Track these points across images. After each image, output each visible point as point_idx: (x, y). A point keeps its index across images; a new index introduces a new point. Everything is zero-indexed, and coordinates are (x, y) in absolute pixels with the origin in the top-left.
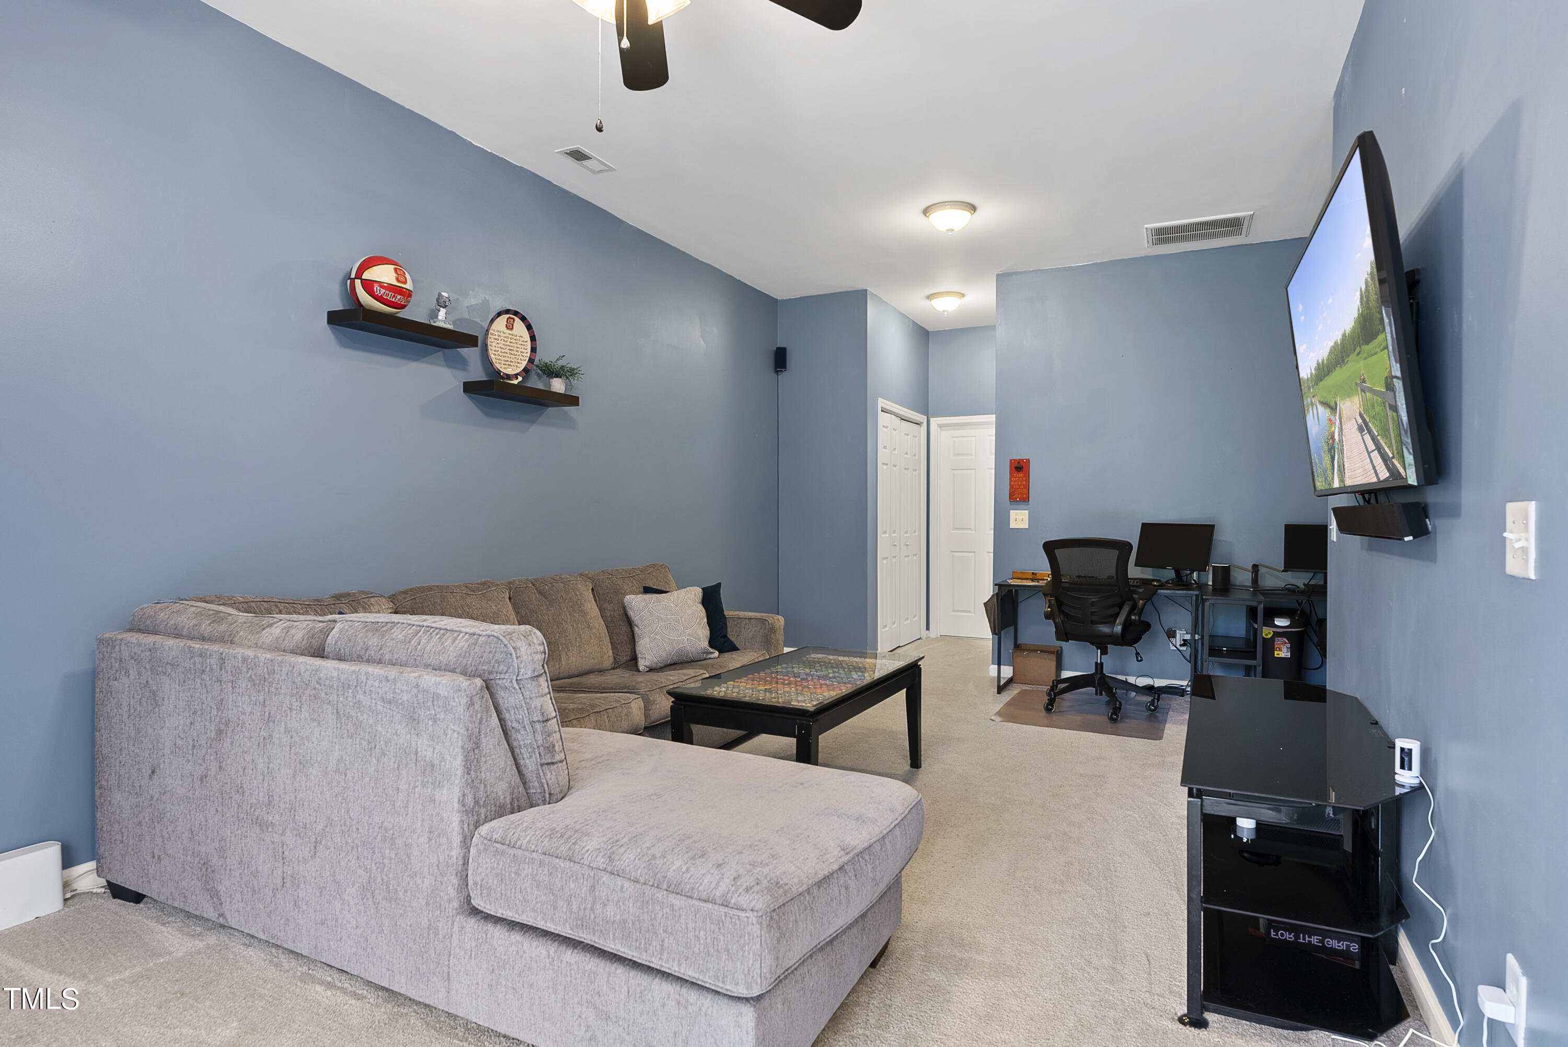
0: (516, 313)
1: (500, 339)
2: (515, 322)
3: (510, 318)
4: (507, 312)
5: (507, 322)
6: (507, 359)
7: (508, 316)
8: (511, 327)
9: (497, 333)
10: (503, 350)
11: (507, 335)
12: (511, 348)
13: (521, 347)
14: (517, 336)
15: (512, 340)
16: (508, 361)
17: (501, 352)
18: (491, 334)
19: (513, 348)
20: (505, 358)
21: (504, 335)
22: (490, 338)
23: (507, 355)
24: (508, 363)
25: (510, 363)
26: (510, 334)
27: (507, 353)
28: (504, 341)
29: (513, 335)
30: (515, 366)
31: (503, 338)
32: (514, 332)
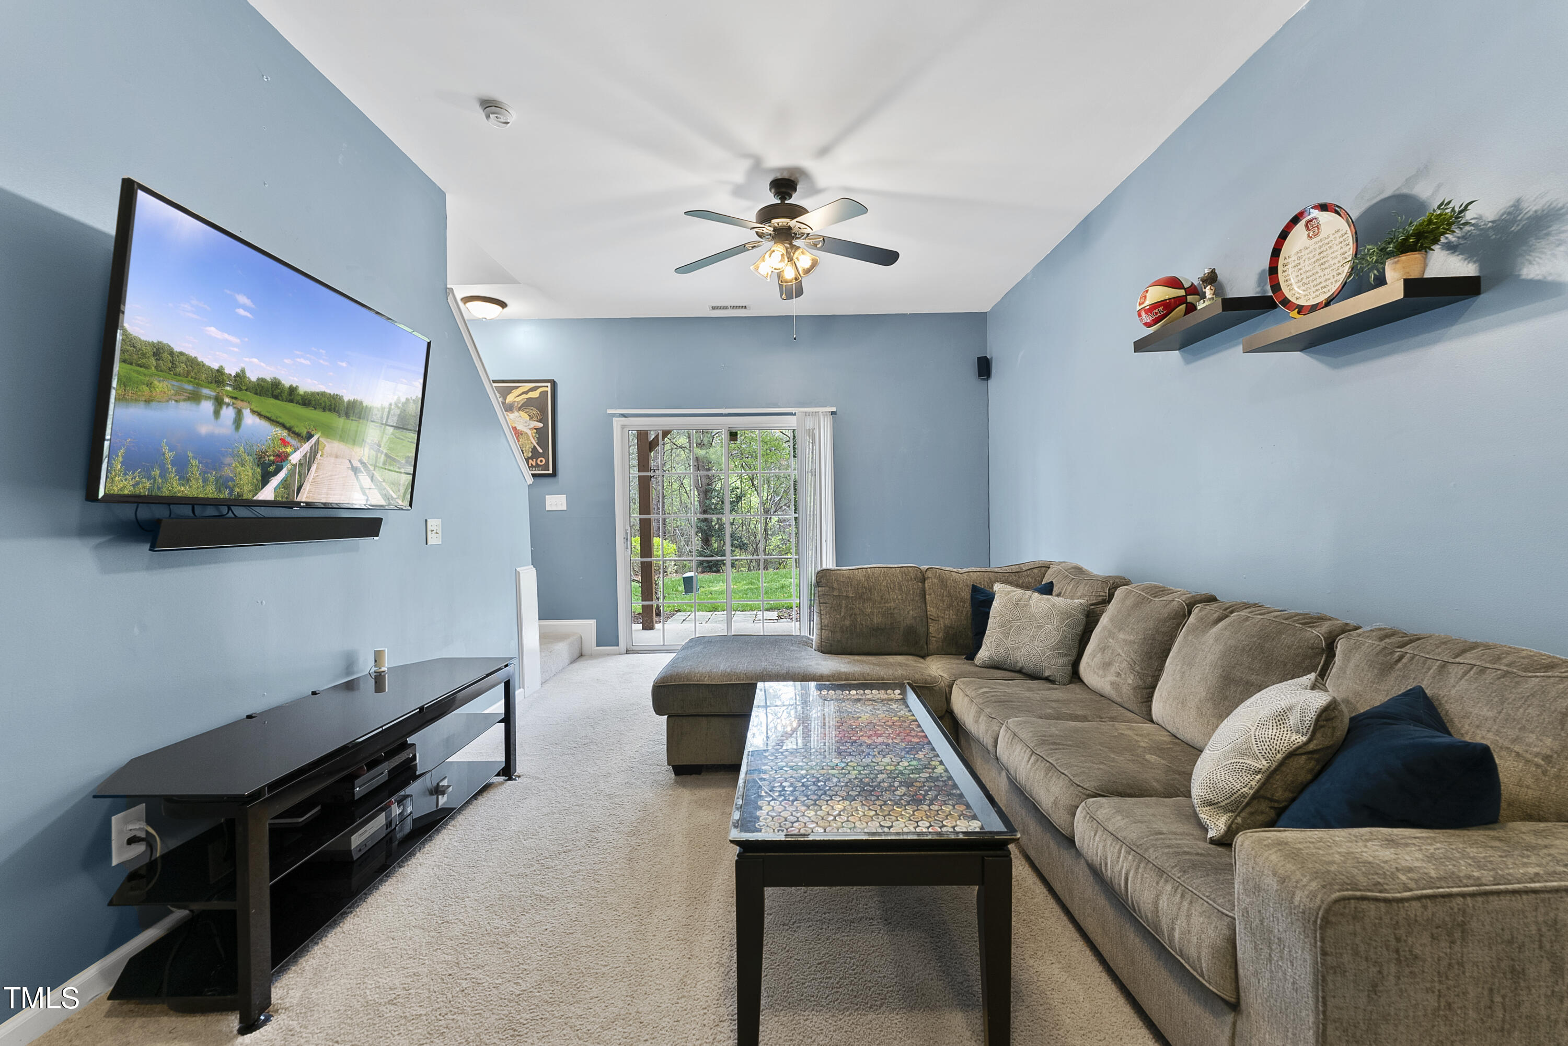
1: (1301, 261)
2: (1321, 219)
3: (1308, 222)
4: (1296, 219)
5: (1308, 228)
6: (1317, 280)
8: (1315, 231)
9: (1294, 258)
10: (1310, 273)
11: (1312, 248)
12: (1322, 261)
13: (1339, 247)
14: (1328, 237)
15: (1322, 250)
16: (1321, 283)
17: (1308, 278)
18: (1284, 265)
19: (1324, 260)
20: (1315, 283)
21: (1308, 251)
22: (1284, 271)
23: (1317, 276)
24: (1319, 287)
25: (1324, 284)
26: (1316, 243)
27: (1317, 273)
28: (1309, 259)
29: (1321, 240)
30: (1332, 283)
31: (1307, 256)
32: (1322, 235)
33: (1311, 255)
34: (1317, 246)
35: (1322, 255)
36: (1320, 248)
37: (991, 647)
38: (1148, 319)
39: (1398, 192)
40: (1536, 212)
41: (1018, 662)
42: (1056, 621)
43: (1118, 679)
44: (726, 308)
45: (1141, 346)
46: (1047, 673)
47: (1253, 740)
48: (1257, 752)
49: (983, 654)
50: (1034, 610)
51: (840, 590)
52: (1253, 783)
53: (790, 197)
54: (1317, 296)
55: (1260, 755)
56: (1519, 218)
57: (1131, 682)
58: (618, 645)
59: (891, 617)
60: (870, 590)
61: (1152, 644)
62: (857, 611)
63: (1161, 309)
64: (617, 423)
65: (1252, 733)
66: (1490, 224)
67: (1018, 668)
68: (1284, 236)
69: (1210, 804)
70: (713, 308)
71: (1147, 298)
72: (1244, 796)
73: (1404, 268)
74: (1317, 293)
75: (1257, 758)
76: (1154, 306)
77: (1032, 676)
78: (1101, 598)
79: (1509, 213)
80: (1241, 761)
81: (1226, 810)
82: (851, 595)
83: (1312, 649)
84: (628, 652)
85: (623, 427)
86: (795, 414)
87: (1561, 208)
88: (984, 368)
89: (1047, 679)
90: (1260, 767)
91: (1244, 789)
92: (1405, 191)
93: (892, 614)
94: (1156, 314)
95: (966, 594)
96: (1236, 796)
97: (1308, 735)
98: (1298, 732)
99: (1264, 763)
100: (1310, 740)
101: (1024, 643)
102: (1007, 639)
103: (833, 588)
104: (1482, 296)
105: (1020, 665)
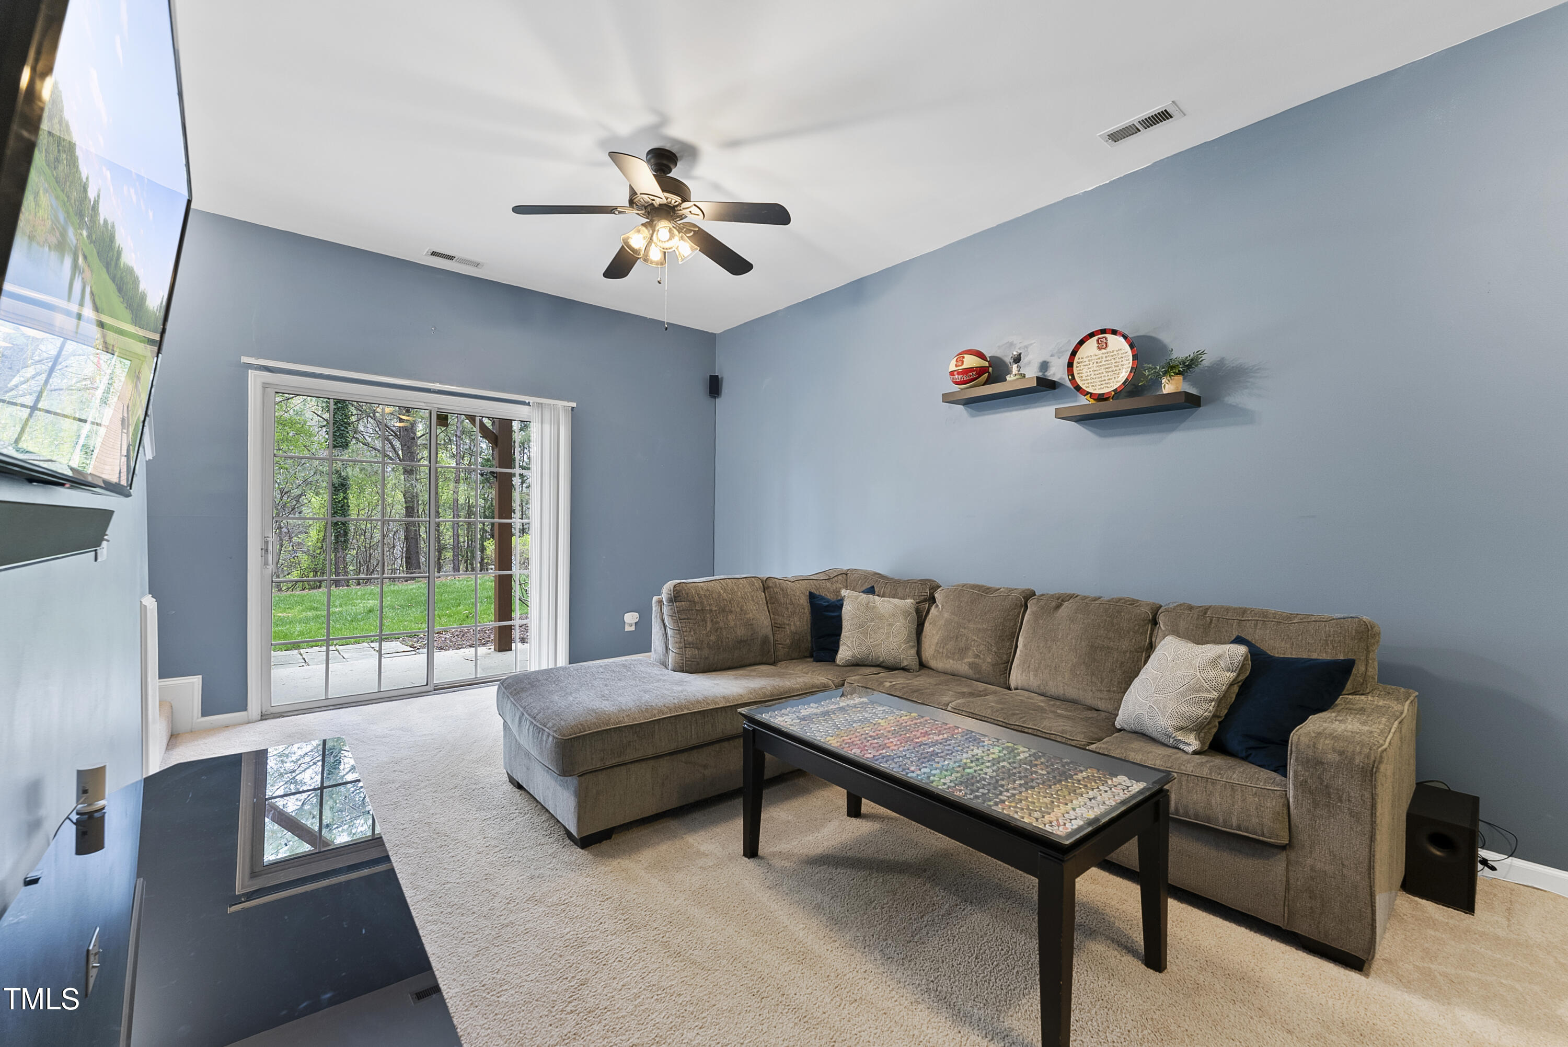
0: (1103, 331)
1: (1091, 363)
2: (1108, 339)
3: (1099, 338)
4: (1091, 335)
5: (1098, 343)
6: (1103, 379)
7: (1096, 338)
8: (1105, 346)
9: (1087, 360)
10: (1097, 372)
11: (1100, 356)
12: (1107, 366)
13: (1121, 360)
14: (1113, 352)
15: (1107, 359)
16: (1105, 380)
17: (1095, 375)
18: (1078, 363)
19: (1110, 366)
20: (1100, 379)
21: (1097, 357)
22: (1077, 367)
23: (1102, 375)
24: (1104, 382)
25: (1107, 382)
26: (1103, 354)
27: (1103, 373)
28: (1097, 363)
29: (1107, 353)
30: (1113, 382)
31: (1096, 361)
32: (1108, 349)
33: (1099, 361)
34: (1104, 356)
35: (1107, 362)
36: (1106, 357)
37: (853, 647)
38: (958, 378)
39: (1148, 334)
40: (1233, 367)
41: (879, 657)
42: (901, 618)
43: (976, 660)
44: (451, 258)
45: (948, 399)
46: (904, 664)
47: (1203, 681)
48: (1209, 688)
49: (844, 653)
50: (882, 611)
51: (702, 603)
52: (1211, 708)
53: (670, 171)
54: (1101, 388)
55: (1211, 689)
56: (1224, 368)
57: (990, 661)
58: (245, 709)
59: (751, 628)
60: (730, 602)
61: (1003, 629)
62: (722, 624)
63: (974, 373)
64: (255, 380)
65: (1199, 676)
66: (1206, 368)
67: (878, 663)
68: (1081, 342)
69: (1181, 729)
70: (434, 254)
71: (965, 363)
72: (1206, 718)
73: (1176, 384)
74: (1102, 386)
75: (1209, 692)
76: (966, 371)
77: (891, 668)
78: (923, 597)
79: (1217, 365)
80: (1198, 696)
81: (1191, 730)
82: (714, 609)
83: (1143, 621)
84: (264, 717)
85: (265, 386)
86: (528, 404)
87: (1247, 369)
88: (715, 387)
89: (904, 669)
90: (1214, 697)
91: (1206, 714)
92: (1153, 335)
93: (752, 625)
94: (970, 376)
95: (804, 601)
96: (1200, 719)
97: (1237, 672)
98: (1228, 671)
99: (1216, 694)
100: (1238, 675)
101: (882, 641)
102: (866, 638)
103: (694, 602)
104: (1201, 408)
105: (881, 659)
